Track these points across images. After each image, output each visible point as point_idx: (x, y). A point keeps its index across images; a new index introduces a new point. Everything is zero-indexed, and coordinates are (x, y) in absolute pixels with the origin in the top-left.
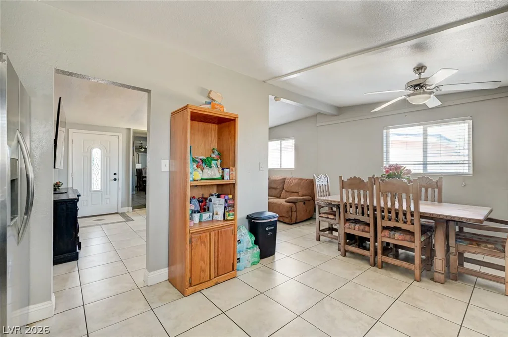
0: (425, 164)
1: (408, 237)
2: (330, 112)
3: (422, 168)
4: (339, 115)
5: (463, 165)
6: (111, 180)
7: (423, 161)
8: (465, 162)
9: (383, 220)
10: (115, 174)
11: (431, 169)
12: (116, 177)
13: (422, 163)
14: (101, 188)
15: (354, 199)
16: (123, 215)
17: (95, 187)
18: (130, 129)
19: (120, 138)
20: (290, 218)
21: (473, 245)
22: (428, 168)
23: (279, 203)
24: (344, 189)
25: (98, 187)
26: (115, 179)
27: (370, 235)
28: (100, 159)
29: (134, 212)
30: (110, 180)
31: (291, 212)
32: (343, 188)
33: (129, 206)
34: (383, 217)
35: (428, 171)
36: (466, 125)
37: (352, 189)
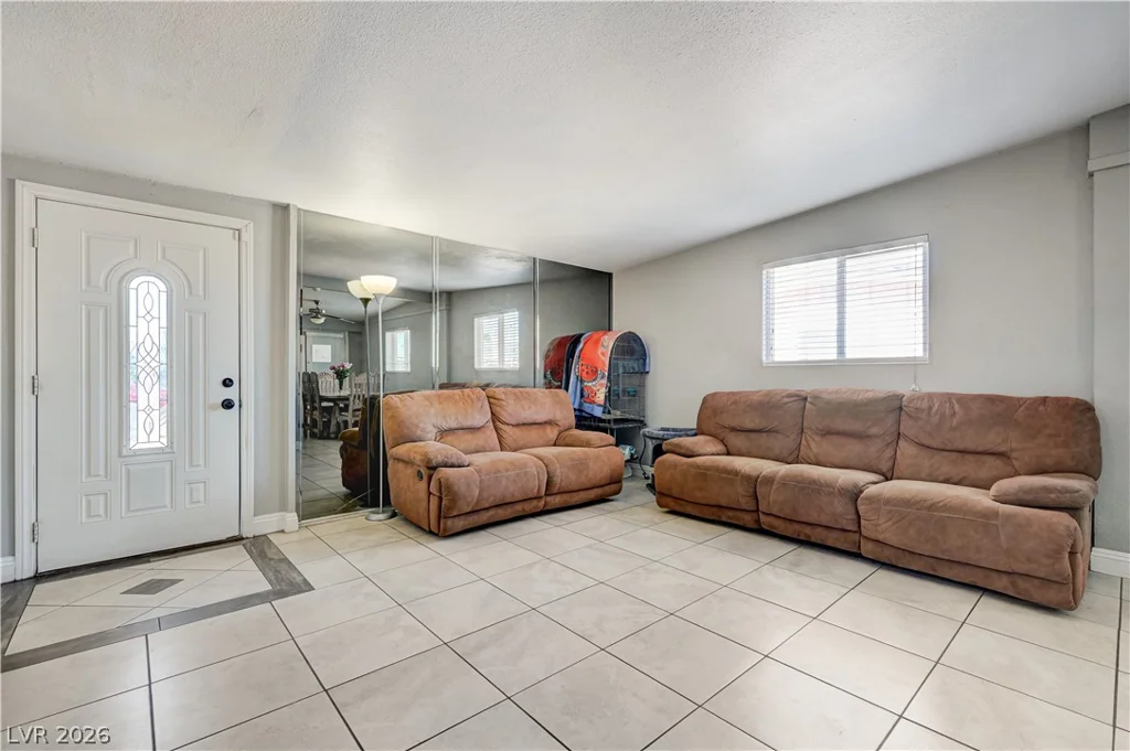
6: (212, 407)
10: (227, 383)
12: (231, 393)
14: (171, 442)
16: (259, 548)
17: (143, 437)
18: (285, 208)
19: (247, 237)
25: (154, 437)
26: (228, 405)
28: (164, 323)
29: (306, 533)
30: (209, 407)
33: (283, 508)
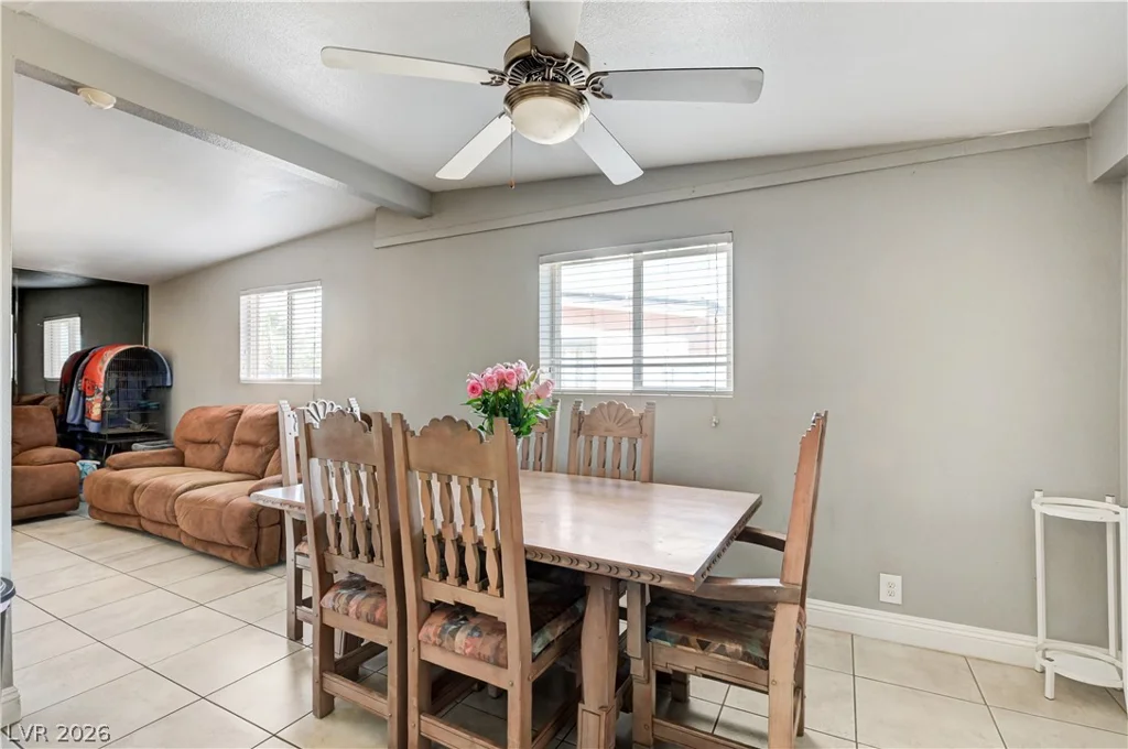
0: (638, 366)
1: (487, 645)
2: (396, 201)
3: (631, 377)
4: (430, 215)
5: (712, 369)
7: (634, 357)
8: (719, 360)
9: (424, 580)
11: (653, 379)
13: (630, 362)
15: (344, 499)
20: (252, 549)
21: (688, 645)
22: (645, 377)
23: (223, 499)
24: (315, 462)
27: (386, 637)
31: (259, 528)
32: (310, 455)
34: (422, 568)
35: (645, 384)
36: (723, 256)
37: (339, 461)
